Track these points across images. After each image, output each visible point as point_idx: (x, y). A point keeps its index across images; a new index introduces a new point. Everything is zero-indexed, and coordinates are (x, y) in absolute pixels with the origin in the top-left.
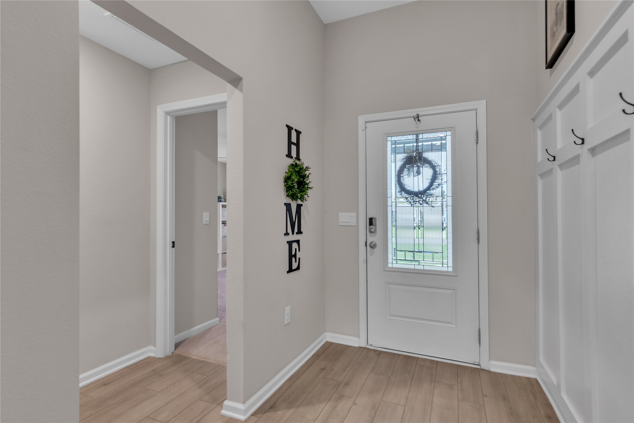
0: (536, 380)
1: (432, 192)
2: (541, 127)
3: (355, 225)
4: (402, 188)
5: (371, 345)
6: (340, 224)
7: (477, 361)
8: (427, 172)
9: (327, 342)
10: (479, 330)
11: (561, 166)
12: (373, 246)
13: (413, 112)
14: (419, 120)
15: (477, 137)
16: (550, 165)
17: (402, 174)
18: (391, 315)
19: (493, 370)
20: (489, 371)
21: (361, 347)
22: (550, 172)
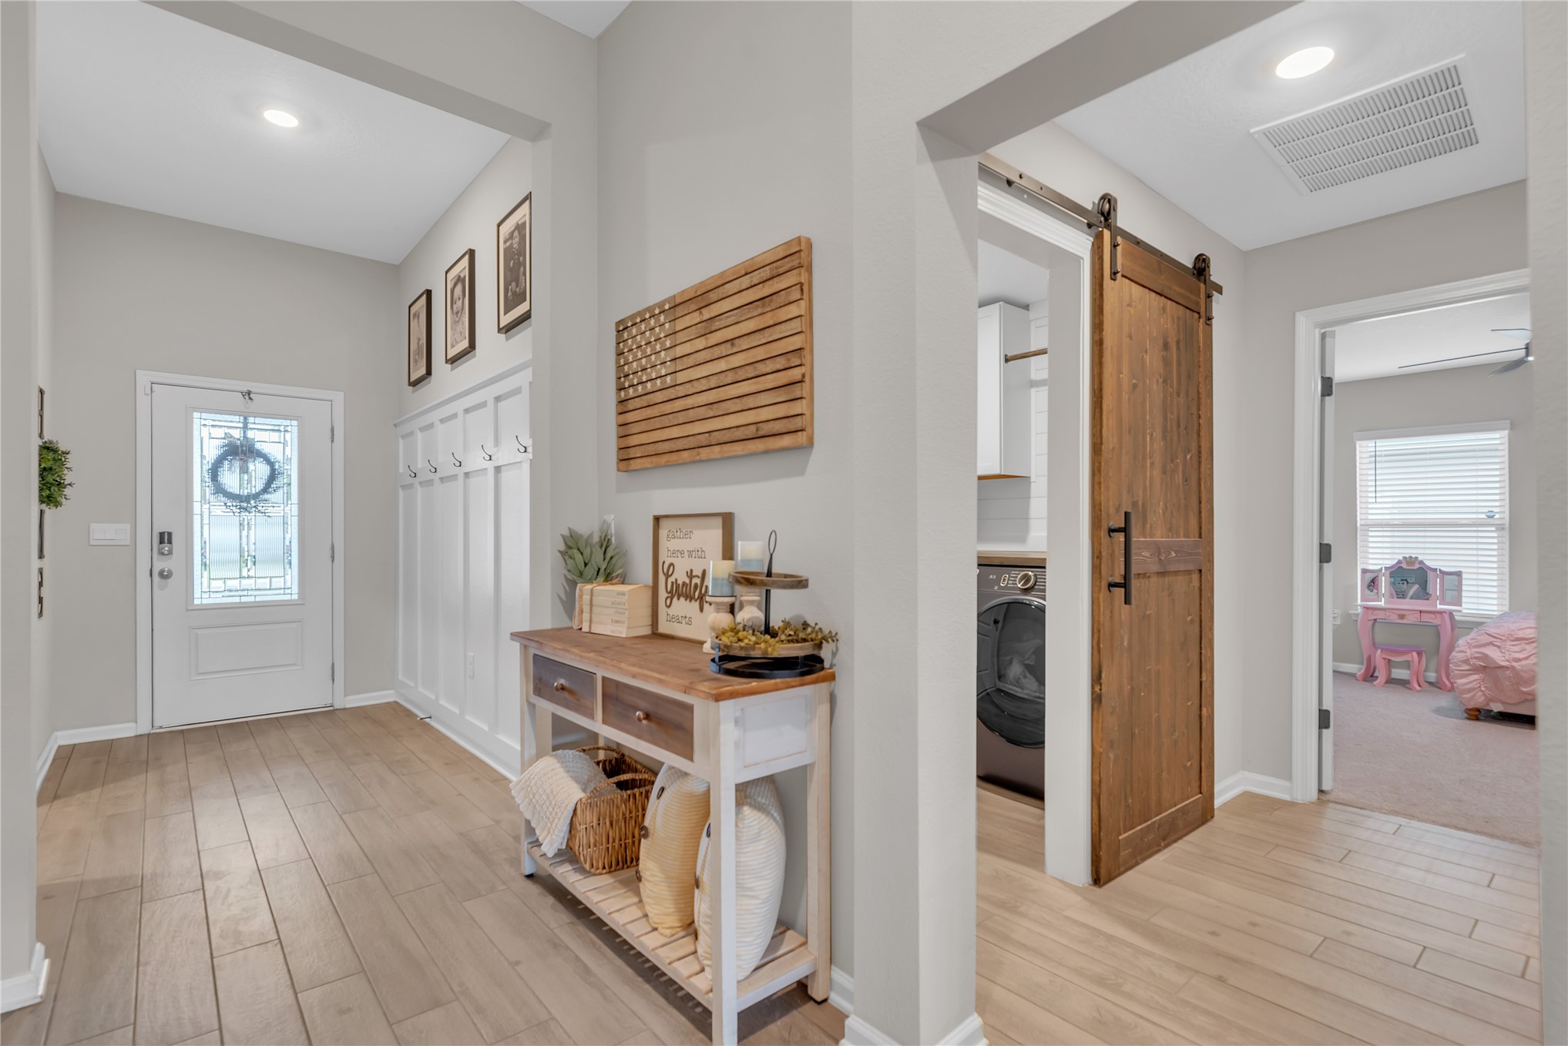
0: (396, 702)
1: (266, 496)
2: (403, 437)
3: (128, 542)
4: (219, 490)
5: (161, 727)
6: (93, 543)
7: (329, 702)
8: (259, 470)
9: (60, 746)
10: (333, 664)
11: (420, 483)
12: (165, 575)
13: (245, 386)
14: (250, 398)
15: (333, 435)
16: (412, 480)
17: (220, 467)
18: (200, 674)
19: (348, 706)
20: (345, 709)
21: (141, 735)
22: (411, 486)
